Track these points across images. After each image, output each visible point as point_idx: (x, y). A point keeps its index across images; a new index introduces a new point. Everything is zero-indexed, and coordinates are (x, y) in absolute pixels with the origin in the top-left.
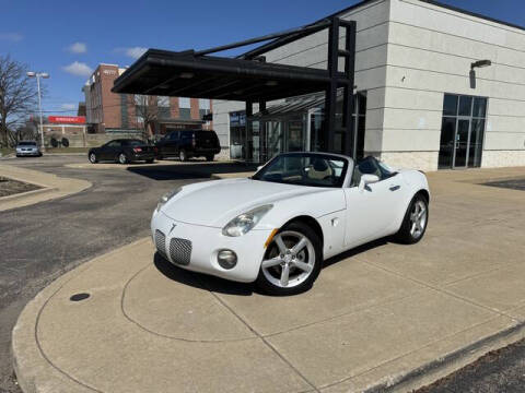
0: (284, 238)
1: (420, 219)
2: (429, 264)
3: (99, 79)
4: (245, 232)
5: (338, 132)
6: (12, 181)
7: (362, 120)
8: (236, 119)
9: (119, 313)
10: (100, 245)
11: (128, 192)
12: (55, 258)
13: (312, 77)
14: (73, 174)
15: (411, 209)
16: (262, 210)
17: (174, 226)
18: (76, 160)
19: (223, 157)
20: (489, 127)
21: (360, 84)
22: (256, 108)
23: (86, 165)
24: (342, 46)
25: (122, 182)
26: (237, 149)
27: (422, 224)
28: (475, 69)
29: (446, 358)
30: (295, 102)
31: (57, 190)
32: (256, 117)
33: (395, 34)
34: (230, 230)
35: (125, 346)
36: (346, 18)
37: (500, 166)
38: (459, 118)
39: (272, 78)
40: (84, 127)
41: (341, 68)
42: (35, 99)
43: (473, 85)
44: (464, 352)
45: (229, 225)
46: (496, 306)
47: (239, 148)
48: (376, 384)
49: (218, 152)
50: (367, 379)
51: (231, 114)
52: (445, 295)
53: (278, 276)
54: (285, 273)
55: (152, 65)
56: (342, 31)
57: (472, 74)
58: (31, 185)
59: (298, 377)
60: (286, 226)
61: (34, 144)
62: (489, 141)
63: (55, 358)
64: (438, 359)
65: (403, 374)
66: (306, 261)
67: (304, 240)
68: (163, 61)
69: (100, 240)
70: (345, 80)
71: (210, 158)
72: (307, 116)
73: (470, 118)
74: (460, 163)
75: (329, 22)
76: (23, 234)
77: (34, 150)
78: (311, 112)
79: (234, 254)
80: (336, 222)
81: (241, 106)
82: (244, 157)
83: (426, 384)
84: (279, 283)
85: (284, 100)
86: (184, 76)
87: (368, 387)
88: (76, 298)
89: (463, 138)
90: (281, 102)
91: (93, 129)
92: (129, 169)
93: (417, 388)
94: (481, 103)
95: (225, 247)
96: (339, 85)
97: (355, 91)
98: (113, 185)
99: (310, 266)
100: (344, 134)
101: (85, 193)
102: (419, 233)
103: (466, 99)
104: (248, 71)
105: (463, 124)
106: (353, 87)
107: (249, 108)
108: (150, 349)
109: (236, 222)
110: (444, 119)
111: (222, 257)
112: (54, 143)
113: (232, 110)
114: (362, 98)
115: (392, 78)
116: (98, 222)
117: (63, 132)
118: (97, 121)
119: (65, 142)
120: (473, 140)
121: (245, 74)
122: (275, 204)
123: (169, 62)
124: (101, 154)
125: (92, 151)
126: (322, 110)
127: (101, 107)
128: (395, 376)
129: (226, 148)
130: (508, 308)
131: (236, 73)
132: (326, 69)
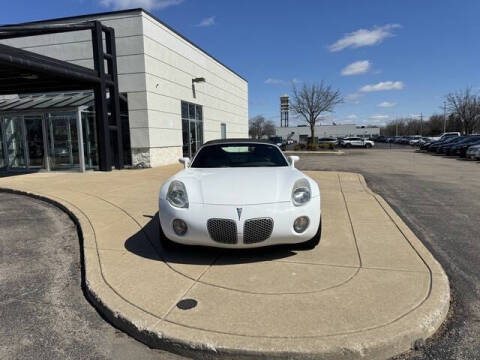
4: (309, 201)
38: (190, 120)
43: (194, 96)
70: (110, 82)
73: (195, 121)
75: (93, 25)
78: (81, 109)
79: (306, 219)
89: (194, 135)
103: (192, 106)
104: (21, 60)
105: (193, 124)
106: (118, 89)
110: (183, 121)
131: (8, 61)
132: (93, 68)
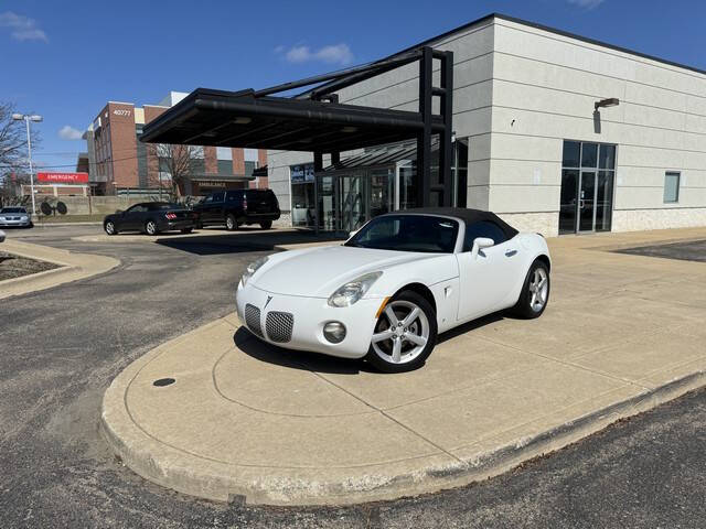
0: (396, 309)
1: (540, 289)
2: (552, 338)
3: (107, 122)
4: (353, 302)
5: (433, 190)
6: (19, 257)
7: (463, 175)
8: (300, 174)
9: (216, 395)
10: (161, 331)
11: (172, 269)
12: (112, 346)
13: (401, 122)
14: (88, 249)
15: (530, 278)
16: (371, 278)
17: (270, 298)
18: (87, 231)
19: (283, 224)
20: (619, 181)
21: (459, 129)
22: (327, 160)
23: (102, 237)
24: (436, 83)
25: (157, 257)
26: (301, 213)
27: (544, 296)
28: (600, 109)
29: (576, 422)
30: (377, 153)
31: (79, 269)
32: (327, 172)
33: (501, 67)
34: (336, 301)
35: (235, 424)
36: (440, 47)
37: (636, 229)
38: (582, 170)
39: (351, 124)
40: (85, 187)
41: (436, 109)
42: (22, 150)
43: (598, 129)
44: (593, 417)
45: (335, 295)
46: (626, 376)
47: (304, 211)
48: (506, 445)
49: (277, 217)
50: (496, 442)
51: (293, 168)
52: (571, 367)
53: (389, 352)
54: (396, 348)
55: (200, 108)
56: (436, 64)
57: (597, 115)
58: (45, 263)
59: (426, 442)
60: (397, 296)
61: (23, 211)
62: (620, 198)
63: (164, 437)
64: (566, 423)
65: (532, 436)
66: (419, 334)
67: (416, 311)
68: (215, 103)
69: (159, 325)
70: (442, 126)
71: (267, 225)
72: (393, 171)
73: (596, 170)
74: (586, 227)
75: (420, 53)
76: (59, 321)
77: (24, 219)
78: (399, 165)
79: (342, 326)
80: (449, 292)
81: (307, 157)
82: (311, 223)
83: (556, 449)
84: (391, 359)
85: (362, 150)
86: (240, 121)
87: (498, 448)
88: (160, 383)
89: (589, 194)
90: (359, 152)
91: (98, 190)
92: (159, 242)
93: (546, 452)
94: (609, 151)
95: (331, 319)
96: (434, 131)
97: (453, 139)
98: (149, 262)
99: (424, 339)
100: (441, 193)
101: (114, 271)
102: (540, 305)
103: (591, 146)
104: (321, 114)
105: (588, 177)
106: (451, 134)
107: (318, 160)
108: (264, 425)
109: (342, 291)
110: (564, 172)
111: (328, 330)
112: (46, 209)
113: (294, 164)
114: (463, 148)
115: (499, 121)
116: (149, 305)
117: (56, 194)
118: (105, 179)
119: (62, 208)
120: (601, 198)
121: (318, 118)
122: (384, 271)
123: (223, 104)
124: (120, 222)
125: (108, 220)
126: (414, 163)
127: (110, 159)
128: (524, 438)
129: (287, 212)
130: (638, 378)
131: (306, 117)
132: (418, 111)
